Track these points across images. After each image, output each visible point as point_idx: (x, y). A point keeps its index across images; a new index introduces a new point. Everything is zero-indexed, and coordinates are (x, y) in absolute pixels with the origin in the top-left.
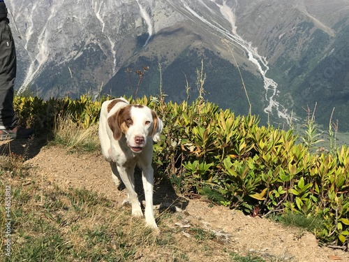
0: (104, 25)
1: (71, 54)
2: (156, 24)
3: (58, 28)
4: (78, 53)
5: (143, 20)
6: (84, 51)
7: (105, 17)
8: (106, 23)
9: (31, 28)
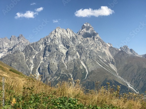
0: (66, 67)
1: (54, 77)
2: (89, 68)
3: (46, 66)
4: (58, 78)
5: (83, 66)
6: (60, 77)
7: (67, 64)
8: (67, 66)
9: (33, 65)
